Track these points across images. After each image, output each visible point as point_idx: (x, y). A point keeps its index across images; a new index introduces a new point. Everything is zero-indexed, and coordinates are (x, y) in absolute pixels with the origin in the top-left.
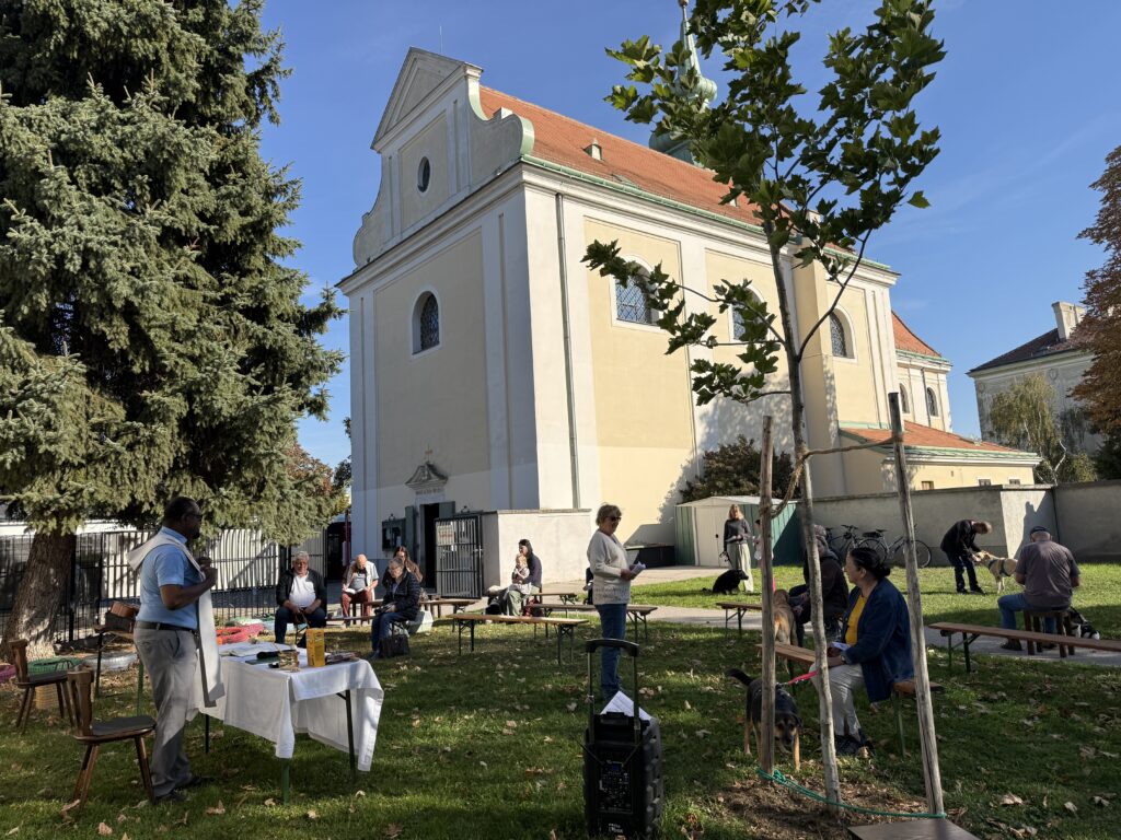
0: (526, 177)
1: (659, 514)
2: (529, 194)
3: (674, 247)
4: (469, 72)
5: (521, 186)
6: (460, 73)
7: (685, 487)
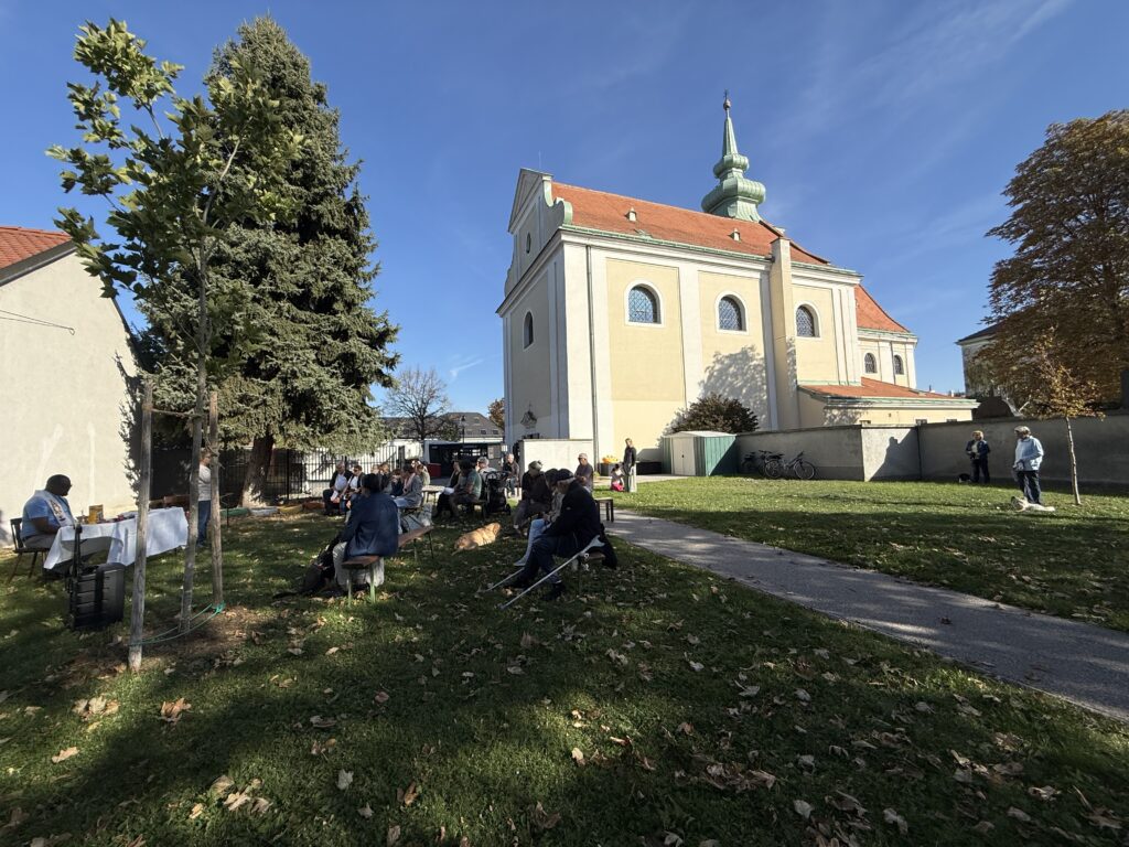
0: (564, 238)
1: (658, 443)
2: (566, 248)
3: (675, 271)
4: (544, 178)
5: (562, 244)
6: (539, 181)
7: (675, 425)
